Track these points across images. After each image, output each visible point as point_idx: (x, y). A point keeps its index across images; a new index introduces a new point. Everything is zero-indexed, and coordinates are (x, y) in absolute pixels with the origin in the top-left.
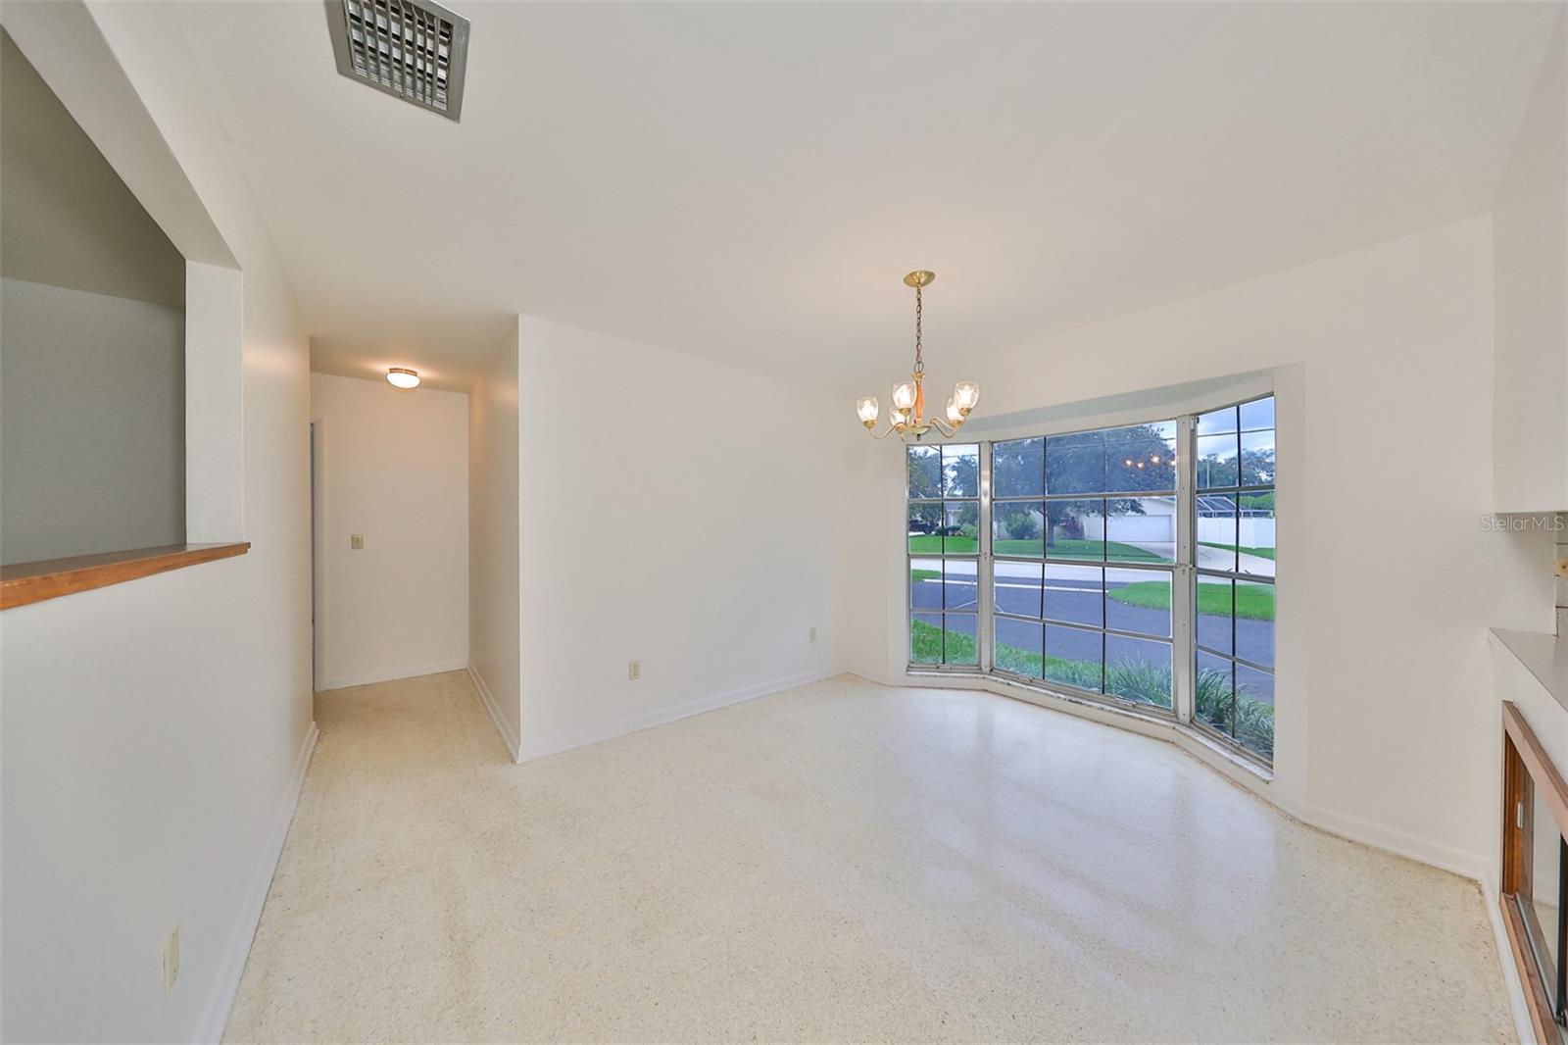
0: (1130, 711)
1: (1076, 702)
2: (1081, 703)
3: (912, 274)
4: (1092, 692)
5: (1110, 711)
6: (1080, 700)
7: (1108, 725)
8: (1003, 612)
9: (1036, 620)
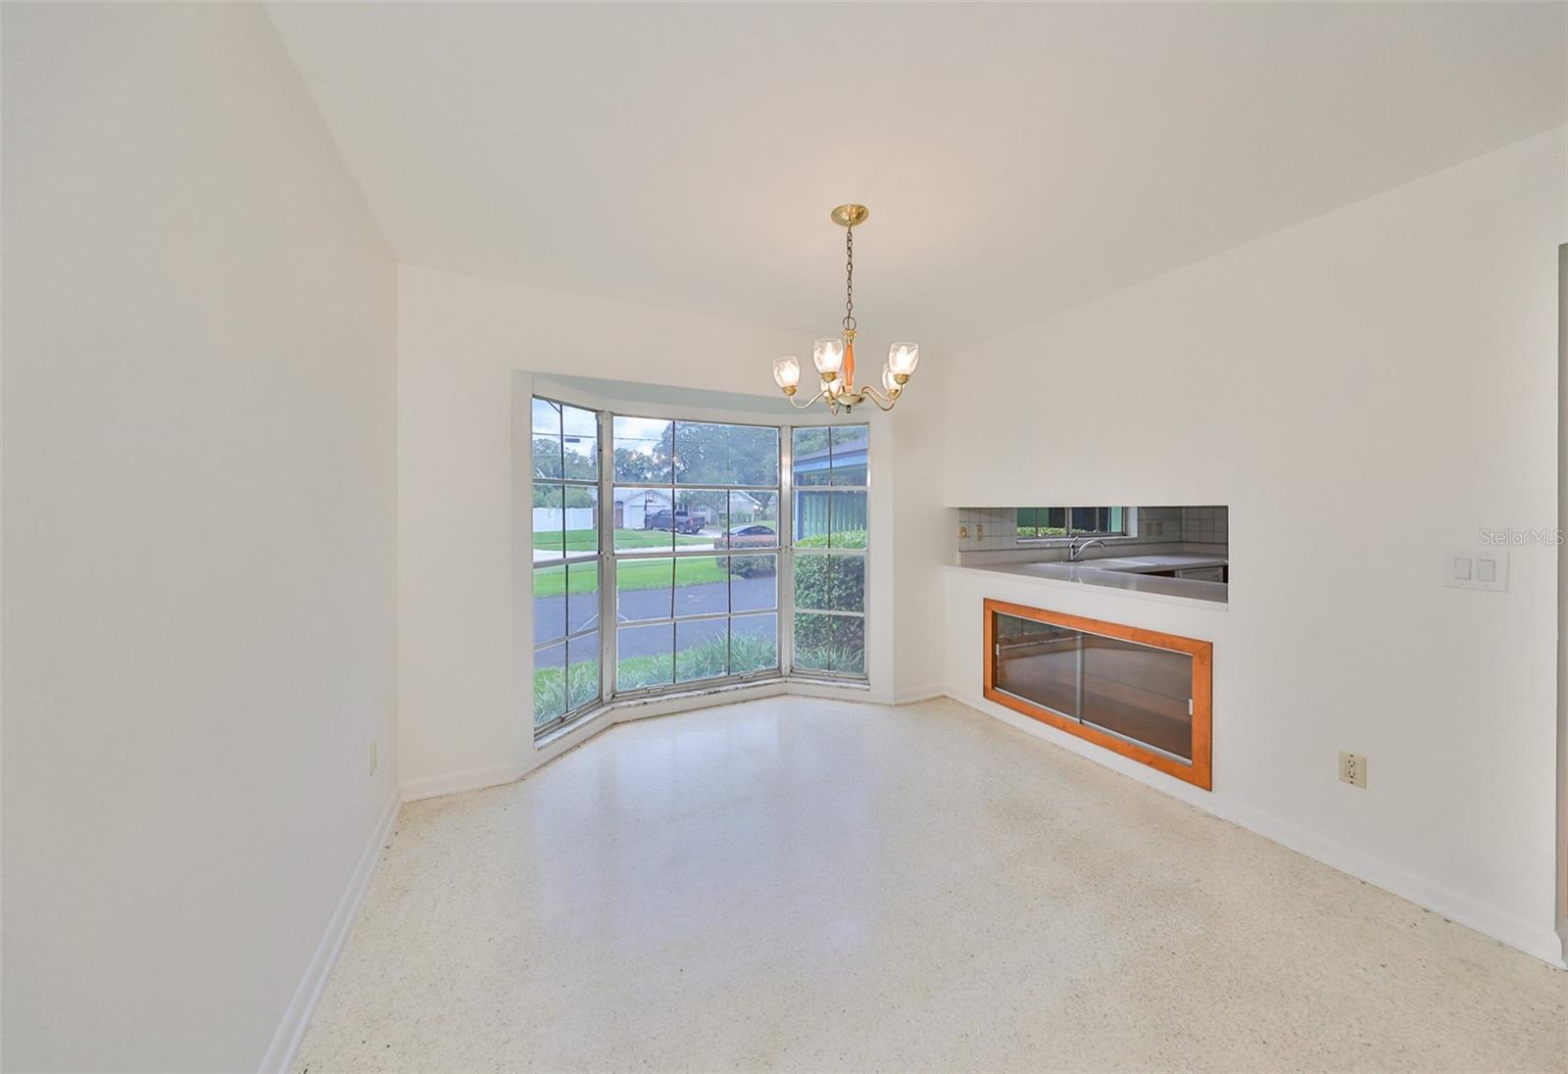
0: (754, 681)
1: (715, 692)
2: (719, 692)
3: (862, 207)
4: (721, 678)
5: (743, 688)
6: (717, 689)
7: (744, 701)
8: (628, 621)
9: (668, 621)
